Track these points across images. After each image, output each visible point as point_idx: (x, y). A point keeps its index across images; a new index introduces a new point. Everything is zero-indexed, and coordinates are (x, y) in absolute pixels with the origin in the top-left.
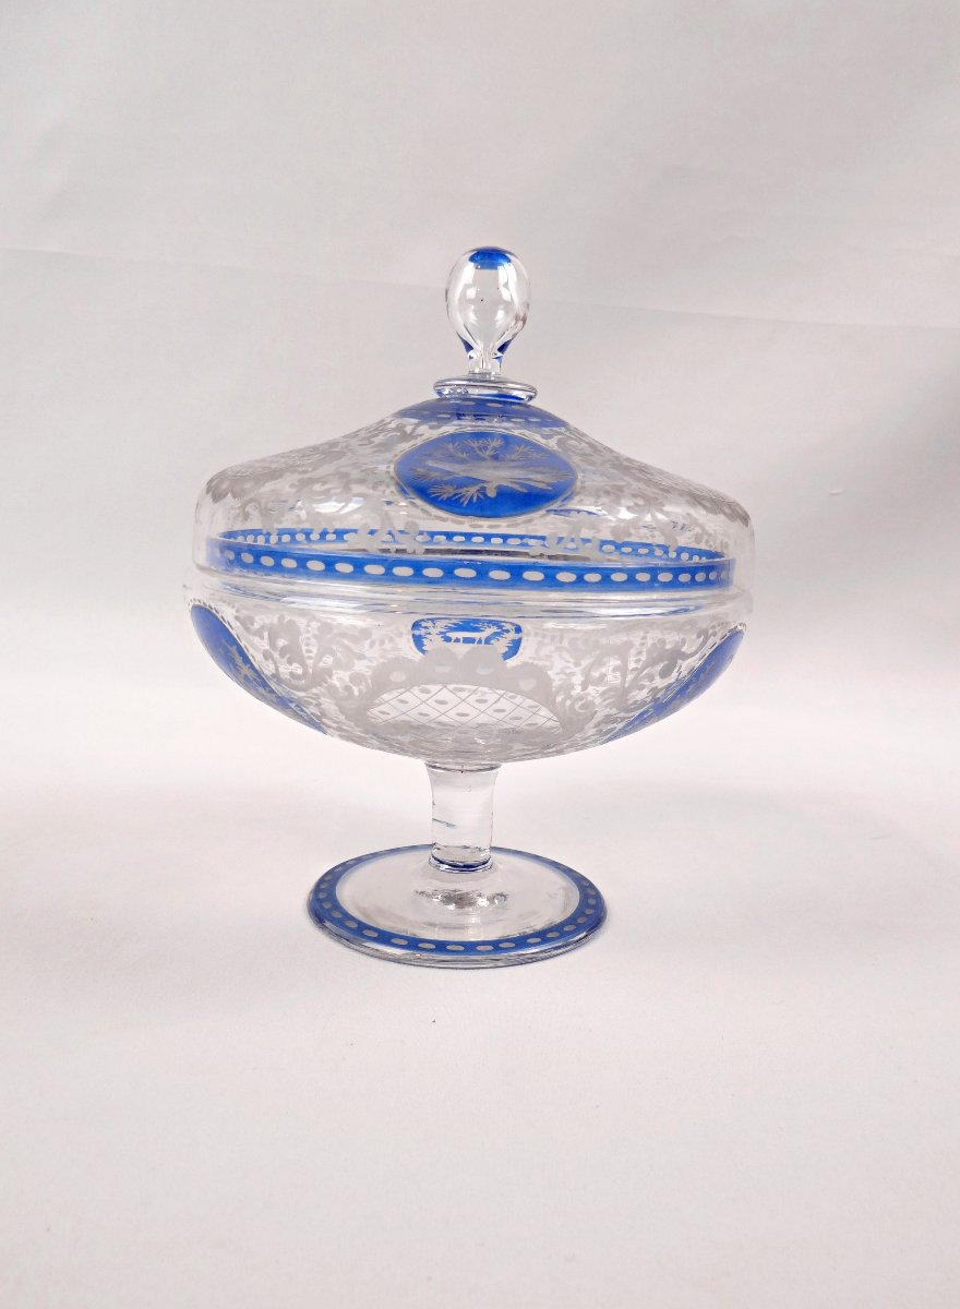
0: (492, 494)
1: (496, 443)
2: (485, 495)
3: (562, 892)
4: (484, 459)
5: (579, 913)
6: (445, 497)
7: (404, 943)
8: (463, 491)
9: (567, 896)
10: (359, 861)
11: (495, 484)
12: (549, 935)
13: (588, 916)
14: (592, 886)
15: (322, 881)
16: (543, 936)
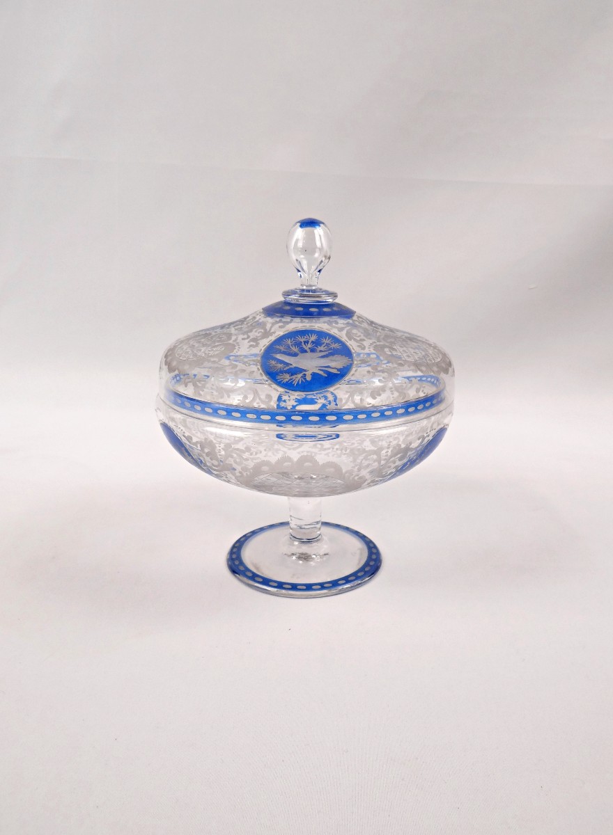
0: (309, 378)
1: (313, 338)
2: (305, 379)
3: (358, 552)
4: (306, 351)
5: (367, 564)
6: (285, 381)
7: (276, 585)
8: (294, 377)
9: (361, 554)
10: (254, 533)
11: (310, 372)
12: (350, 579)
13: (372, 565)
14: (375, 547)
15: (234, 547)
16: (347, 579)
